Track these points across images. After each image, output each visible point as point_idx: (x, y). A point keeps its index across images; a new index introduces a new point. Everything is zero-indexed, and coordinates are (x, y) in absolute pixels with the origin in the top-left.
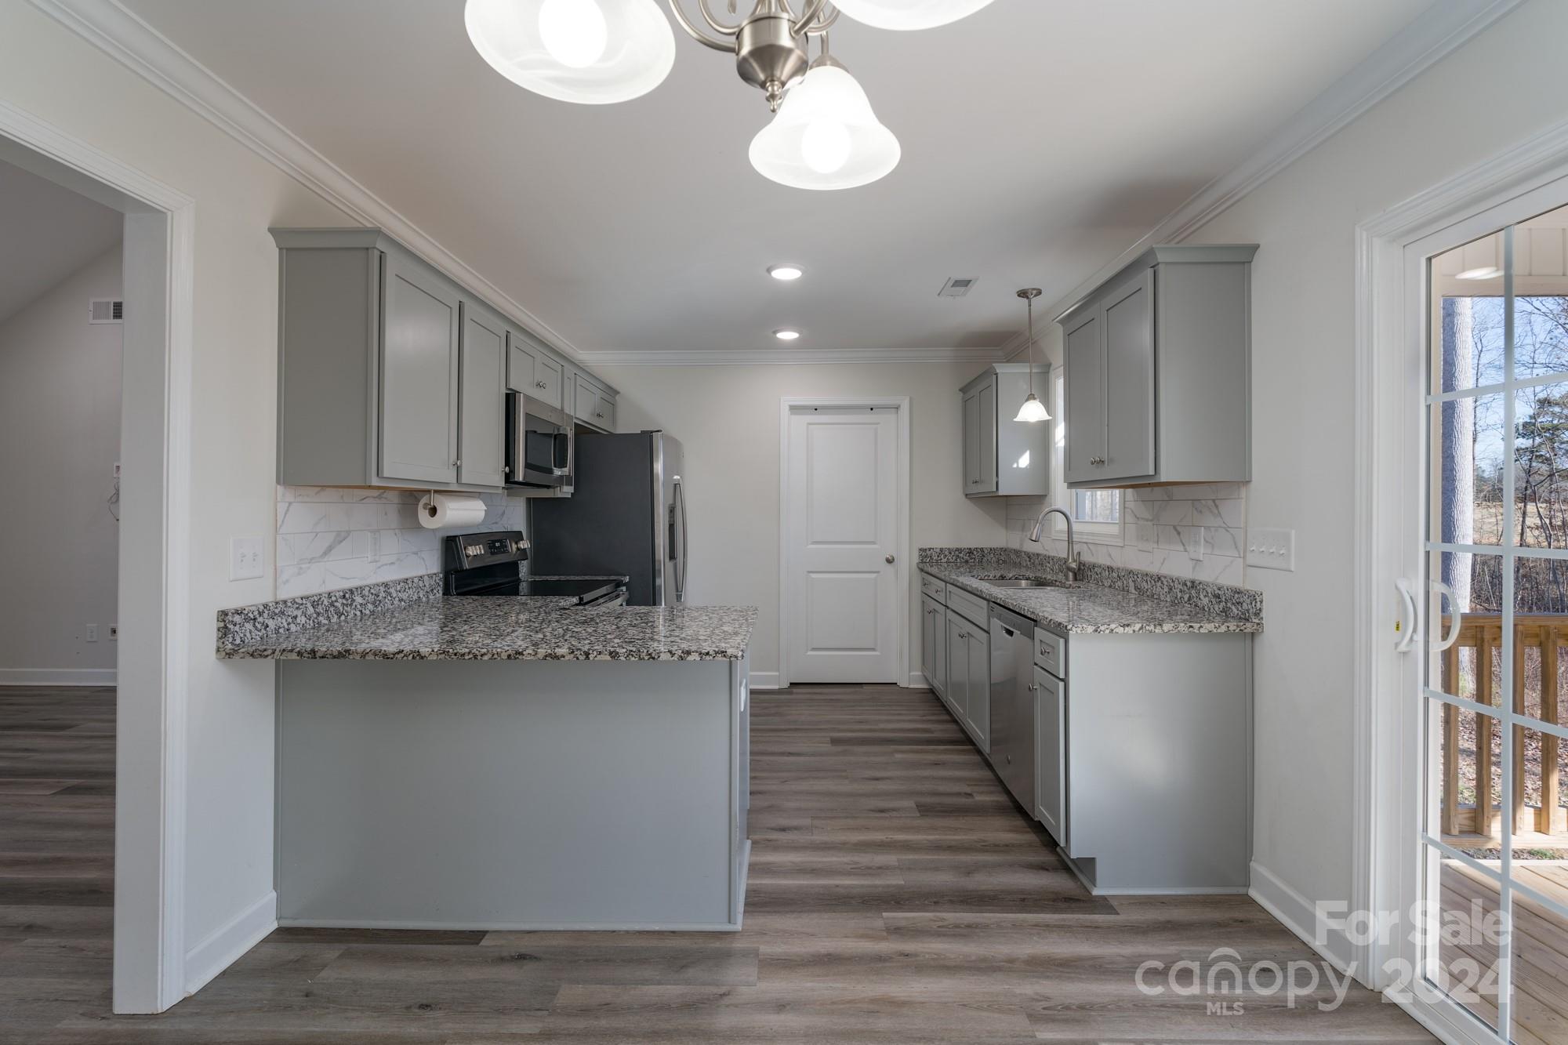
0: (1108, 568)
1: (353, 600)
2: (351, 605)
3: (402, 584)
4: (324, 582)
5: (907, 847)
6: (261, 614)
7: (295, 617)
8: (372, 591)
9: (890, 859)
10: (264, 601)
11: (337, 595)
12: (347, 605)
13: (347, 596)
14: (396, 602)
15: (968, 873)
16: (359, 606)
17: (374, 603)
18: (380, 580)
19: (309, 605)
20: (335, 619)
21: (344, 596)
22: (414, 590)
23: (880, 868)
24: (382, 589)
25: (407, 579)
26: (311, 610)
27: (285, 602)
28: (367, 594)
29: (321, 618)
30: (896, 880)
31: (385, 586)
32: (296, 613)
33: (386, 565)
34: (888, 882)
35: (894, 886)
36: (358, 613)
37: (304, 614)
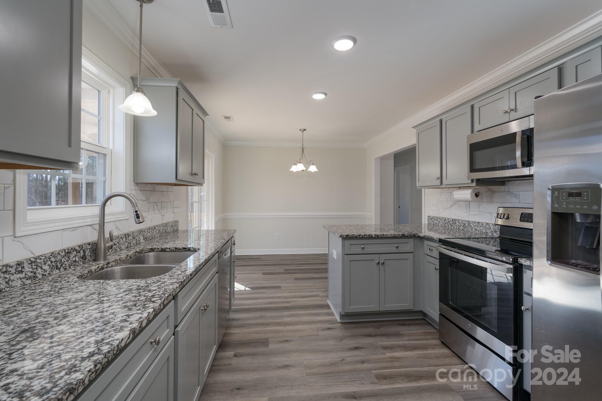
0: (125, 235)
1: (456, 223)
2: (455, 224)
3: (476, 224)
4: (450, 215)
5: (279, 324)
6: (433, 218)
7: (440, 222)
8: (463, 222)
9: (286, 320)
10: (434, 216)
11: (450, 219)
12: (454, 224)
13: (454, 221)
14: (474, 229)
15: (261, 316)
16: (458, 225)
17: (463, 227)
18: (468, 219)
19: (443, 220)
20: (450, 226)
21: (453, 221)
22: (484, 228)
23: (290, 316)
24: (467, 223)
25: (479, 222)
26: (443, 222)
27: (437, 217)
28: (461, 222)
29: (446, 225)
30: (285, 313)
31: (468, 222)
32: (440, 221)
33: (473, 215)
34: (289, 312)
35: (287, 312)
36: (458, 228)
37: (442, 222)
